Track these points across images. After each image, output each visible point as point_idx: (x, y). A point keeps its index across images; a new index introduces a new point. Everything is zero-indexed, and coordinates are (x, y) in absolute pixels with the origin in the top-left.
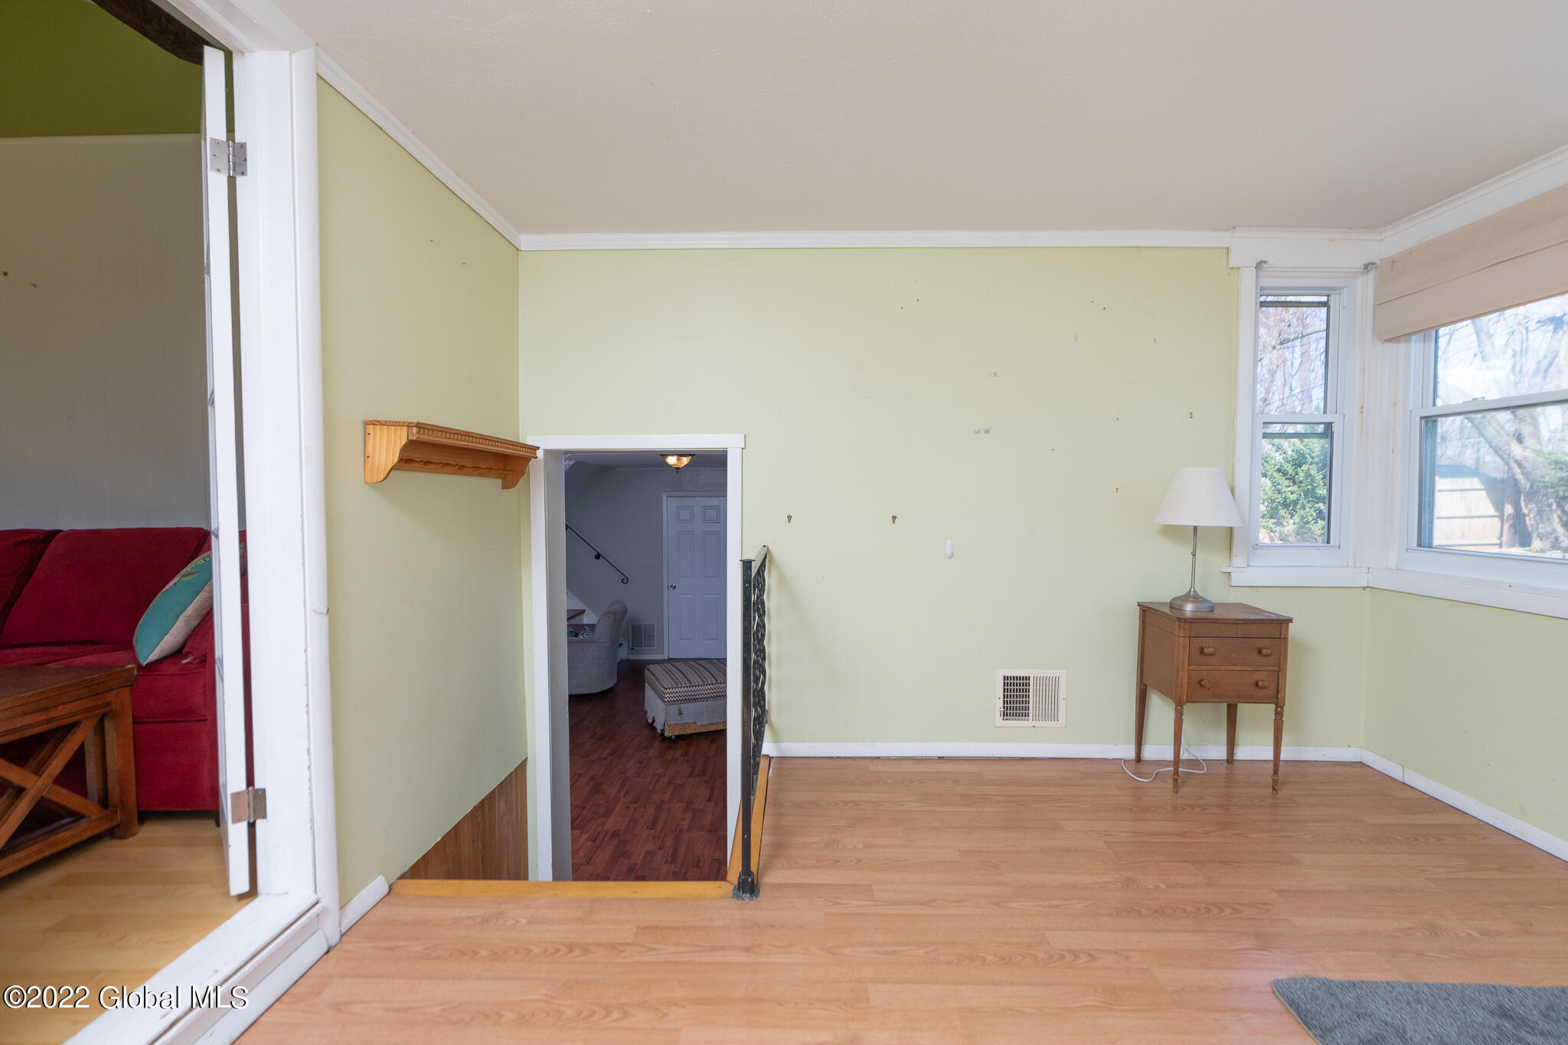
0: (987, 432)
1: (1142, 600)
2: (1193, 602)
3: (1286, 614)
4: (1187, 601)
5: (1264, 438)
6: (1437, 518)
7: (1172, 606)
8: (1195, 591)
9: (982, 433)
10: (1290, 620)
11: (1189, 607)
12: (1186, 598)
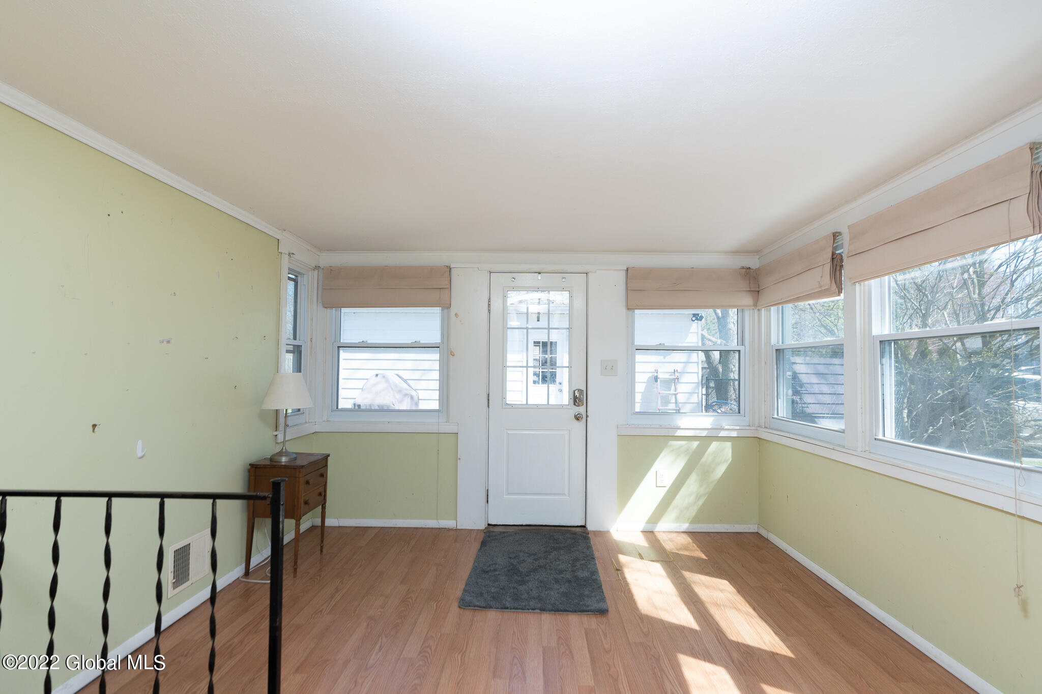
0: (168, 342)
1: (250, 462)
2: (285, 456)
3: (326, 452)
4: (282, 456)
5: (287, 352)
6: (342, 398)
7: (271, 460)
8: (285, 449)
9: (165, 343)
10: (328, 455)
11: (284, 459)
12: (281, 453)
